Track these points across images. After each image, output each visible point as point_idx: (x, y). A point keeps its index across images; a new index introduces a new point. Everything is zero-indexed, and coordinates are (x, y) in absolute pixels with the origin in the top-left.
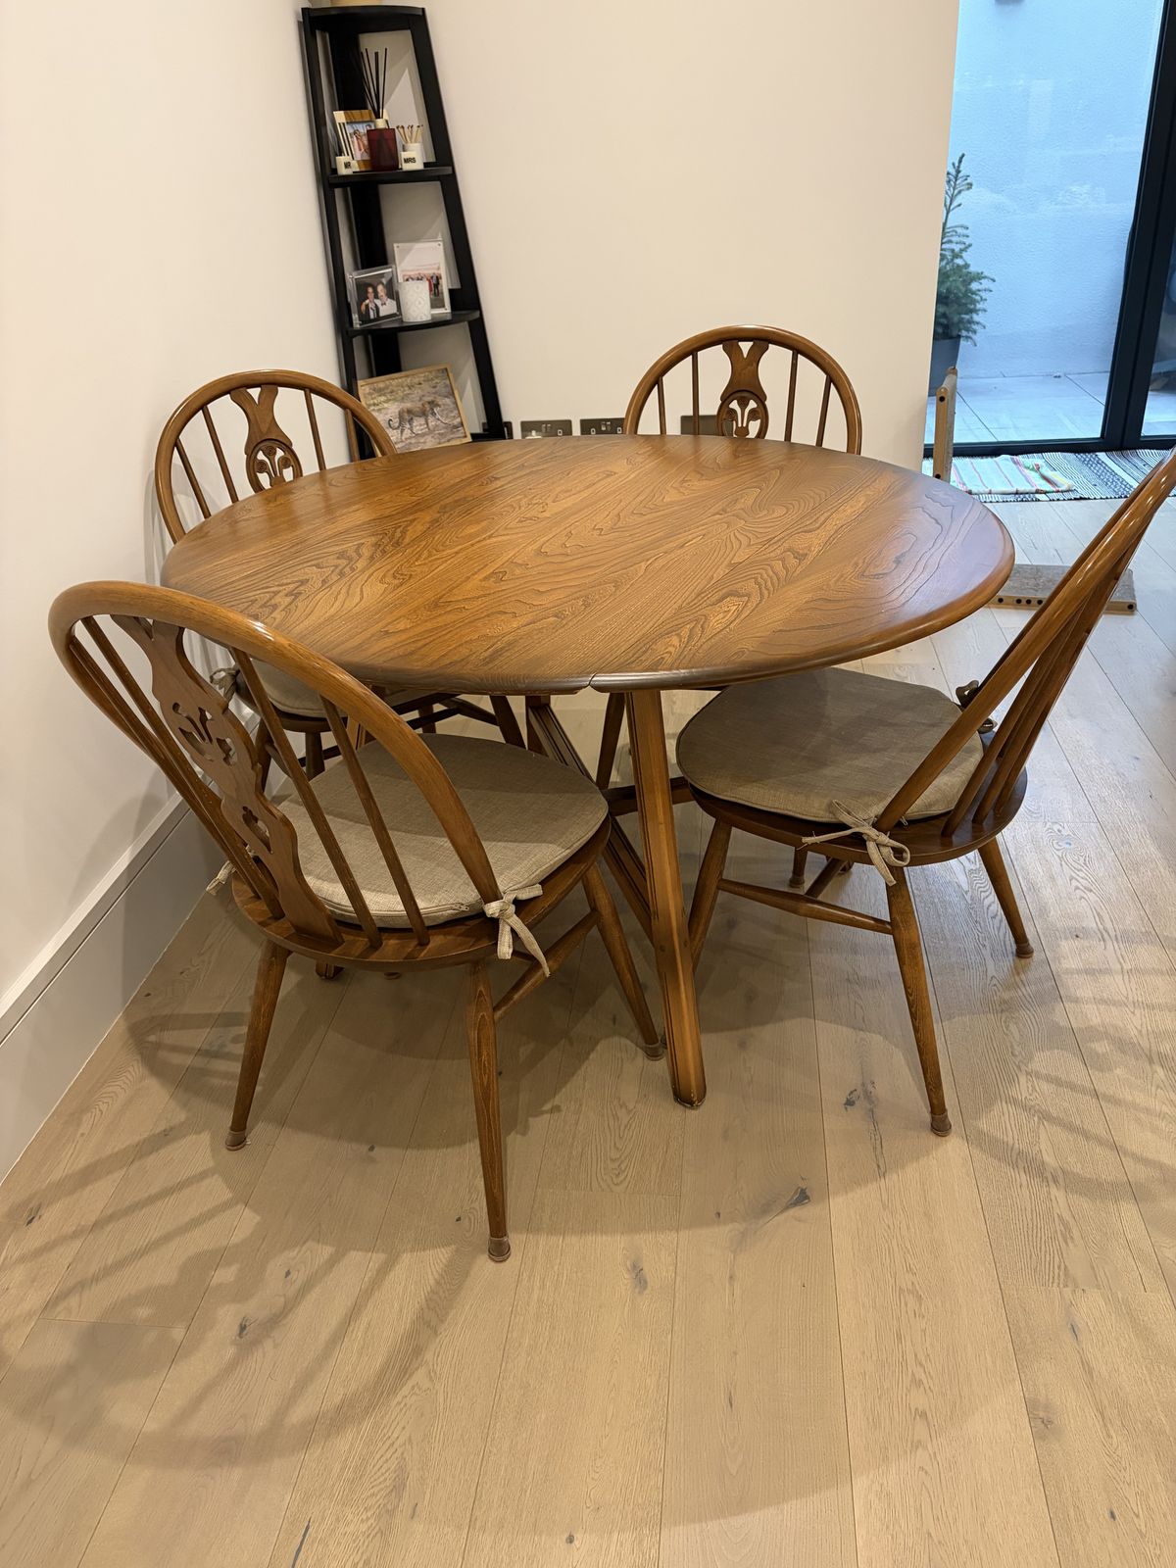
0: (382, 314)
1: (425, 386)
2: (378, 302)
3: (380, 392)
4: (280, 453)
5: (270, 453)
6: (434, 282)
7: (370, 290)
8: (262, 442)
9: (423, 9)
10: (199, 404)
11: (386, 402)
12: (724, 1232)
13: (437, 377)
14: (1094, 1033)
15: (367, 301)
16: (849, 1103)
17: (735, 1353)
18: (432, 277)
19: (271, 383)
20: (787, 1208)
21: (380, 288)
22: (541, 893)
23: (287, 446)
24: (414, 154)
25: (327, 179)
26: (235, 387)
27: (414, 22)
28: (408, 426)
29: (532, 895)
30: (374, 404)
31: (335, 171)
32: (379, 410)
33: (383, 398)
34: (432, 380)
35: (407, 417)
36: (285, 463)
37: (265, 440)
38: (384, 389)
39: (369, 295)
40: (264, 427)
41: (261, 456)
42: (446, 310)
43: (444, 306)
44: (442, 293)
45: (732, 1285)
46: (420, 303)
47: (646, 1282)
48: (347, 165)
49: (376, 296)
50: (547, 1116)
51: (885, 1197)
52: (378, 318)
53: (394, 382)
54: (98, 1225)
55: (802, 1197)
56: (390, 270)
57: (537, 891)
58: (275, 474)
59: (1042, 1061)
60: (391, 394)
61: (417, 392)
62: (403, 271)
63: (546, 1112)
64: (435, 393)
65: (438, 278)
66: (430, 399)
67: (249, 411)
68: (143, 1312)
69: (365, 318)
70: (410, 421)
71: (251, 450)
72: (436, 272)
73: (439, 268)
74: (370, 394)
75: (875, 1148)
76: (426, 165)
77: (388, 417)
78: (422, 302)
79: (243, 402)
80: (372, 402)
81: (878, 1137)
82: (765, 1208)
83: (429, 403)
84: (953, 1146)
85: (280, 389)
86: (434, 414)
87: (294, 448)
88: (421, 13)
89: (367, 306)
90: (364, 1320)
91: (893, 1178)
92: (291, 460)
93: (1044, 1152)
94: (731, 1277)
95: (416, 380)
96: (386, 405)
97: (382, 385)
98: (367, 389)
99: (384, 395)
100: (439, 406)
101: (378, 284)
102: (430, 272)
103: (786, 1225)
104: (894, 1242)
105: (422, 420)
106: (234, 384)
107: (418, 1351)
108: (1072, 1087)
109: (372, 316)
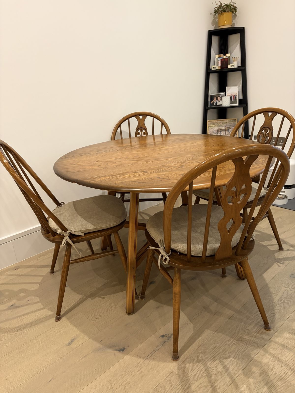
0: (218, 104)
1: (228, 124)
2: (217, 101)
3: (214, 124)
4: (144, 131)
5: (141, 131)
6: (235, 97)
7: (215, 98)
8: (140, 128)
9: (244, 28)
10: (128, 118)
11: (214, 126)
12: (97, 345)
13: (232, 122)
14: (259, 364)
15: (213, 101)
16: (163, 336)
17: (64, 372)
18: (235, 96)
19: (145, 115)
20: (116, 350)
21: (219, 98)
22: (84, 235)
23: (146, 130)
24: (235, 64)
25: (208, 72)
26: (136, 115)
27: (241, 31)
28: (219, 133)
29: (80, 234)
30: (211, 127)
31: (211, 69)
32: (212, 128)
33: (214, 125)
34: (231, 122)
35: (220, 131)
36: (144, 133)
37: (141, 127)
38: (215, 123)
39: (214, 99)
40: (141, 125)
41: (139, 131)
42: (237, 104)
43: (236, 103)
44: (237, 100)
45: (83, 358)
46: (226, 102)
47: (70, 344)
48: (214, 68)
49: (217, 99)
50: (100, 298)
51: (139, 365)
52: (217, 105)
53: (218, 122)
54: (21, 275)
55: (122, 350)
56: (223, 93)
57: (82, 234)
58: (142, 135)
59: (229, 362)
60: (217, 124)
61: (225, 125)
62: (228, 94)
63: (101, 298)
64: (230, 125)
65: (236, 96)
66: (228, 127)
67: (139, 121)
68: (7, 293)
69: (212, 105)
70: (220, 132)
71: (137, 130)
72: (236, 94)
73: (237, 93)
74: (210, 124)
75: (153, 351)
76: (238, 67)
77: (214, 130)
78: (227, 102)
79: (138, 118)
80: (210, 126)
81: (158, 349)
82: (111, 347)
83: (228, 128)
84: (174, 365)
85: (147, 116)
86: (228, 131)
87: (147, 130)
88: (243, 28)
89: (213, 102)
90: (26, 316)
91: (147, 361)
92: (146, 133)
93: (195, 384)
94: (85, 356)
95: (225, 122)
96: (214, 127)
97: (214, 122)
98: (210, 123)
99: (215, 125)
100: (230, 129)
101: (218, 97)
102: (234, 94)
103: (111, 353)
104: (126, 377)
105: (224, 132)
106: (136, 114)
107: (24, 328)
108: (229, 374)
109: (214, 104)
